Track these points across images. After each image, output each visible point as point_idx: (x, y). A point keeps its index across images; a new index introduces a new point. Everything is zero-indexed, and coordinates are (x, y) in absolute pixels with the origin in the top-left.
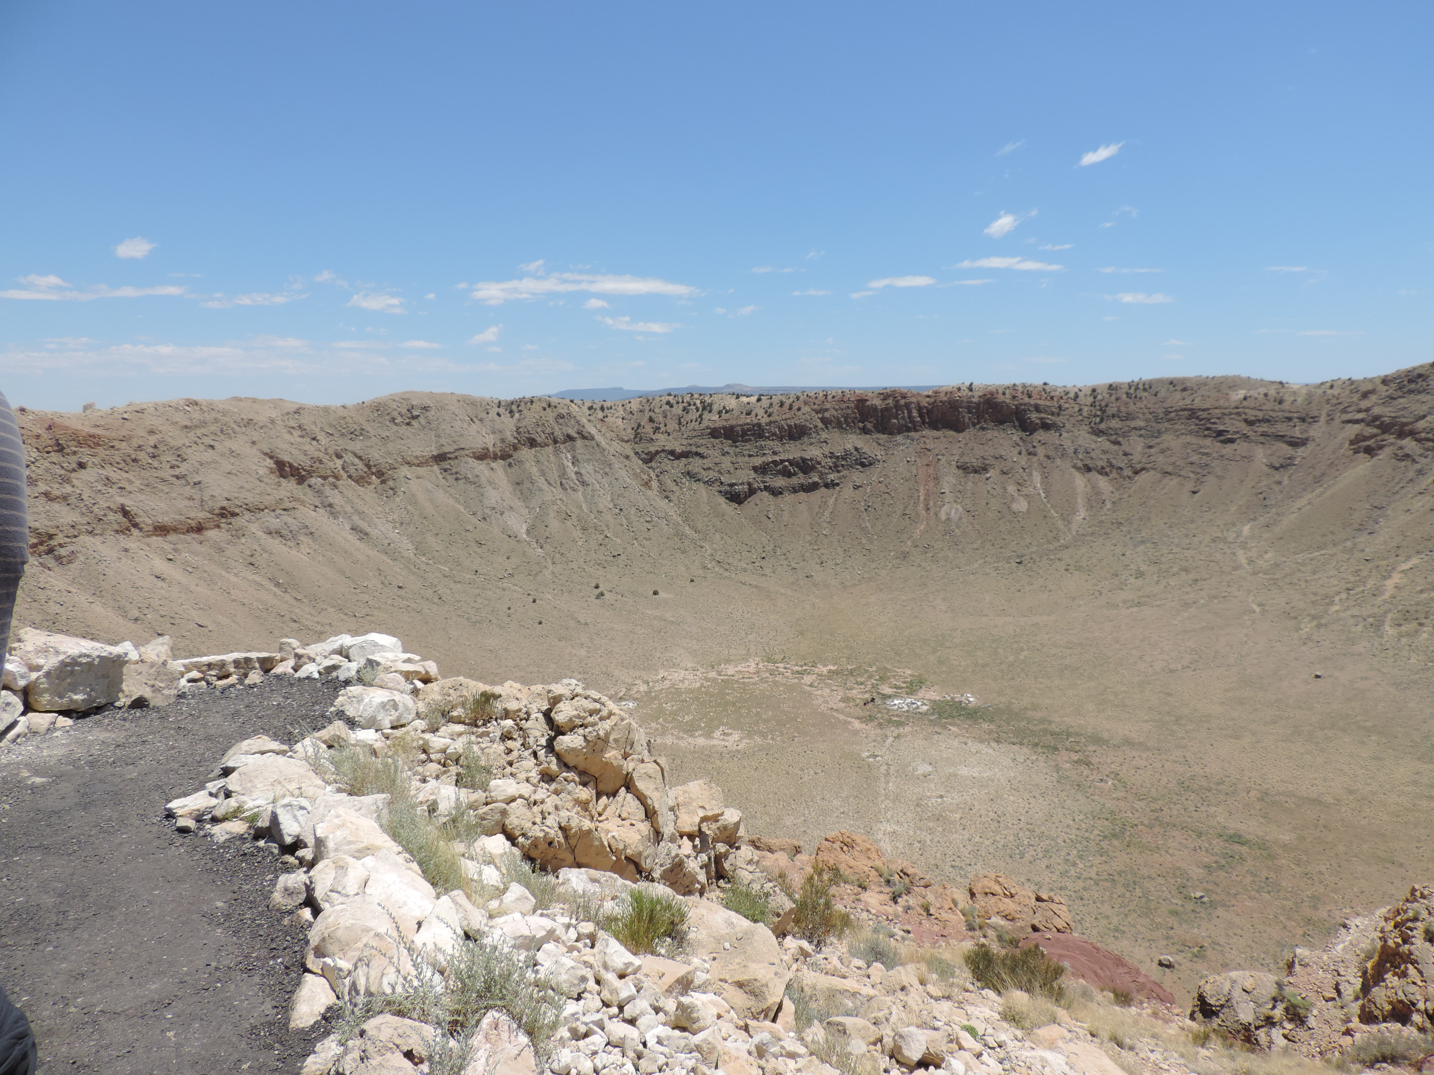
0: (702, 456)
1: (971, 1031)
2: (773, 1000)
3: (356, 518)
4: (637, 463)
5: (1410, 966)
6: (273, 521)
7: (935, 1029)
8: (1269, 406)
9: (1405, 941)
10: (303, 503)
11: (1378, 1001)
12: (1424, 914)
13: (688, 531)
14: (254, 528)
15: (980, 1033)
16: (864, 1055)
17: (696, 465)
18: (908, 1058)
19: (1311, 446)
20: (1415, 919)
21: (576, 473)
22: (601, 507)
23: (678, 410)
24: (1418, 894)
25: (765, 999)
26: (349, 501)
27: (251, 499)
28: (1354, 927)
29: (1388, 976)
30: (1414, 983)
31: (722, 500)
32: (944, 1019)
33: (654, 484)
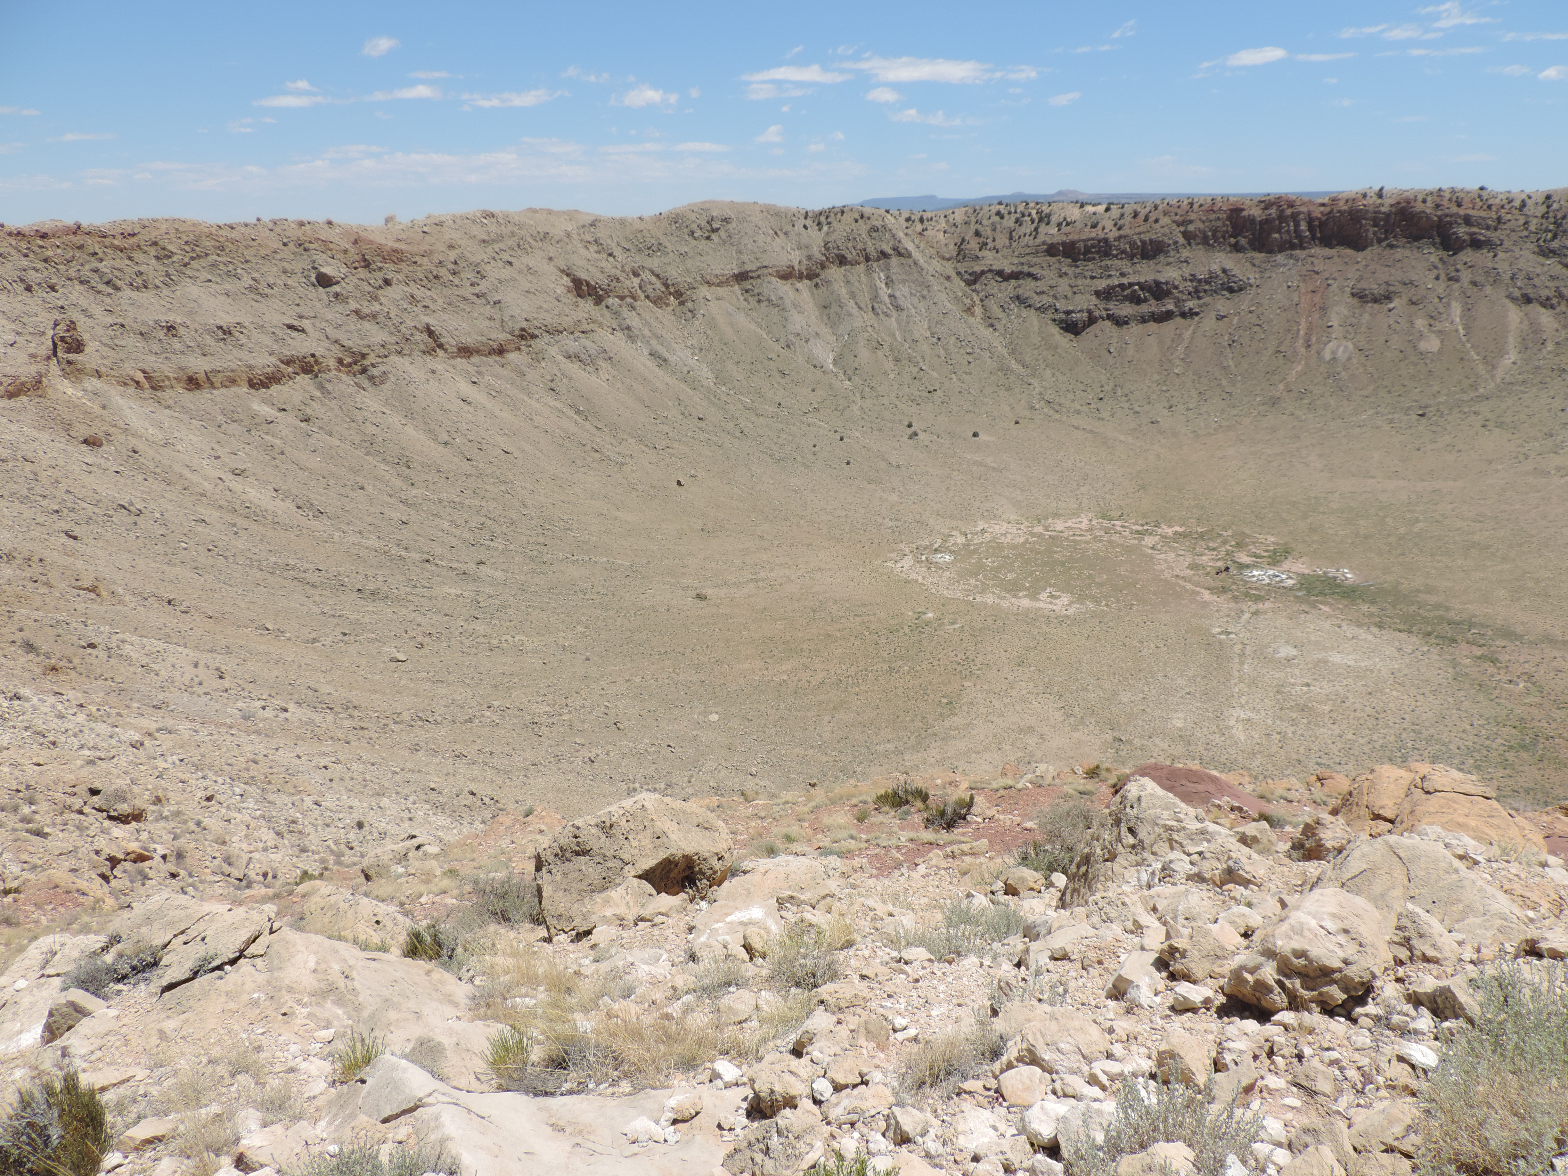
0: (1035, 278)
3: (654, 342)
4: (959, 285)
10: (601, 325)
13: (1014, 365)
14: (553, 351)
17: (1027, 287)
21: (890, 296)
22: (916, 335)
23: (1009, 222)
26: (647, 324)
27: (550, 320)
31: (1055, 330)
33: (978, 310)
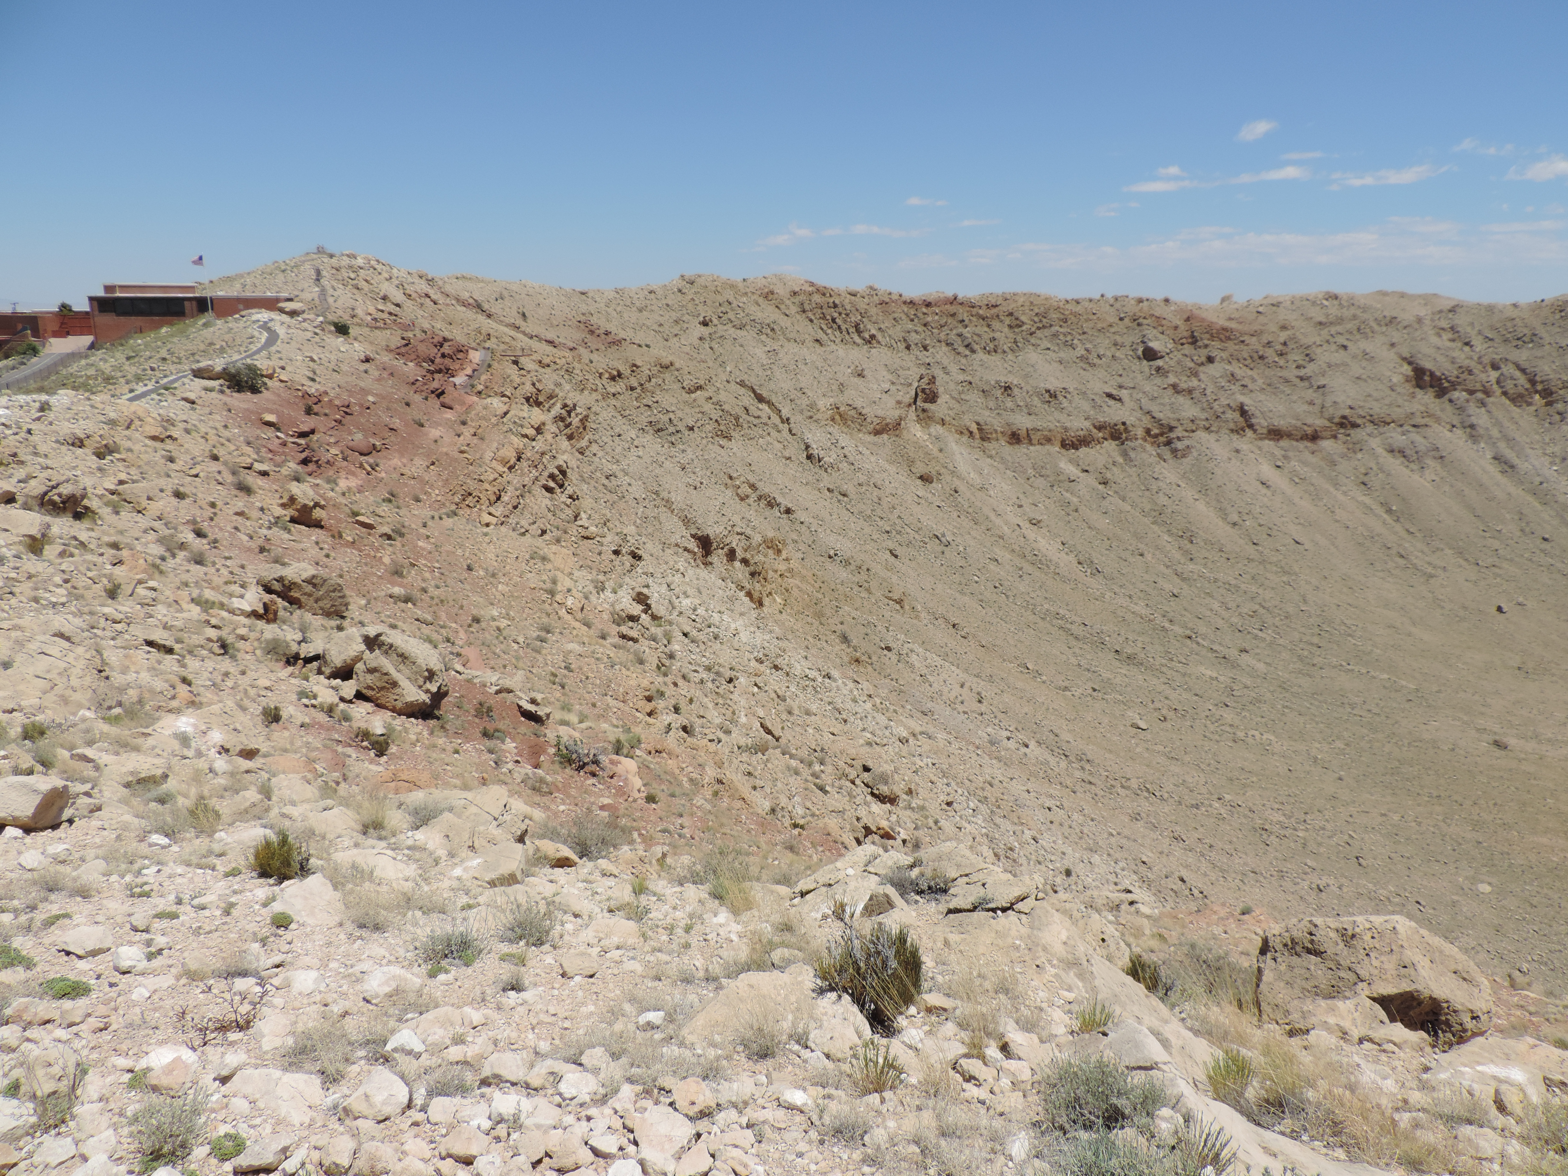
3: (1502, 445)
6: (1397, 438)
10: (1438, 420)
14: (1375, 443)
26: (1498, 424)
27: (1378, 409)
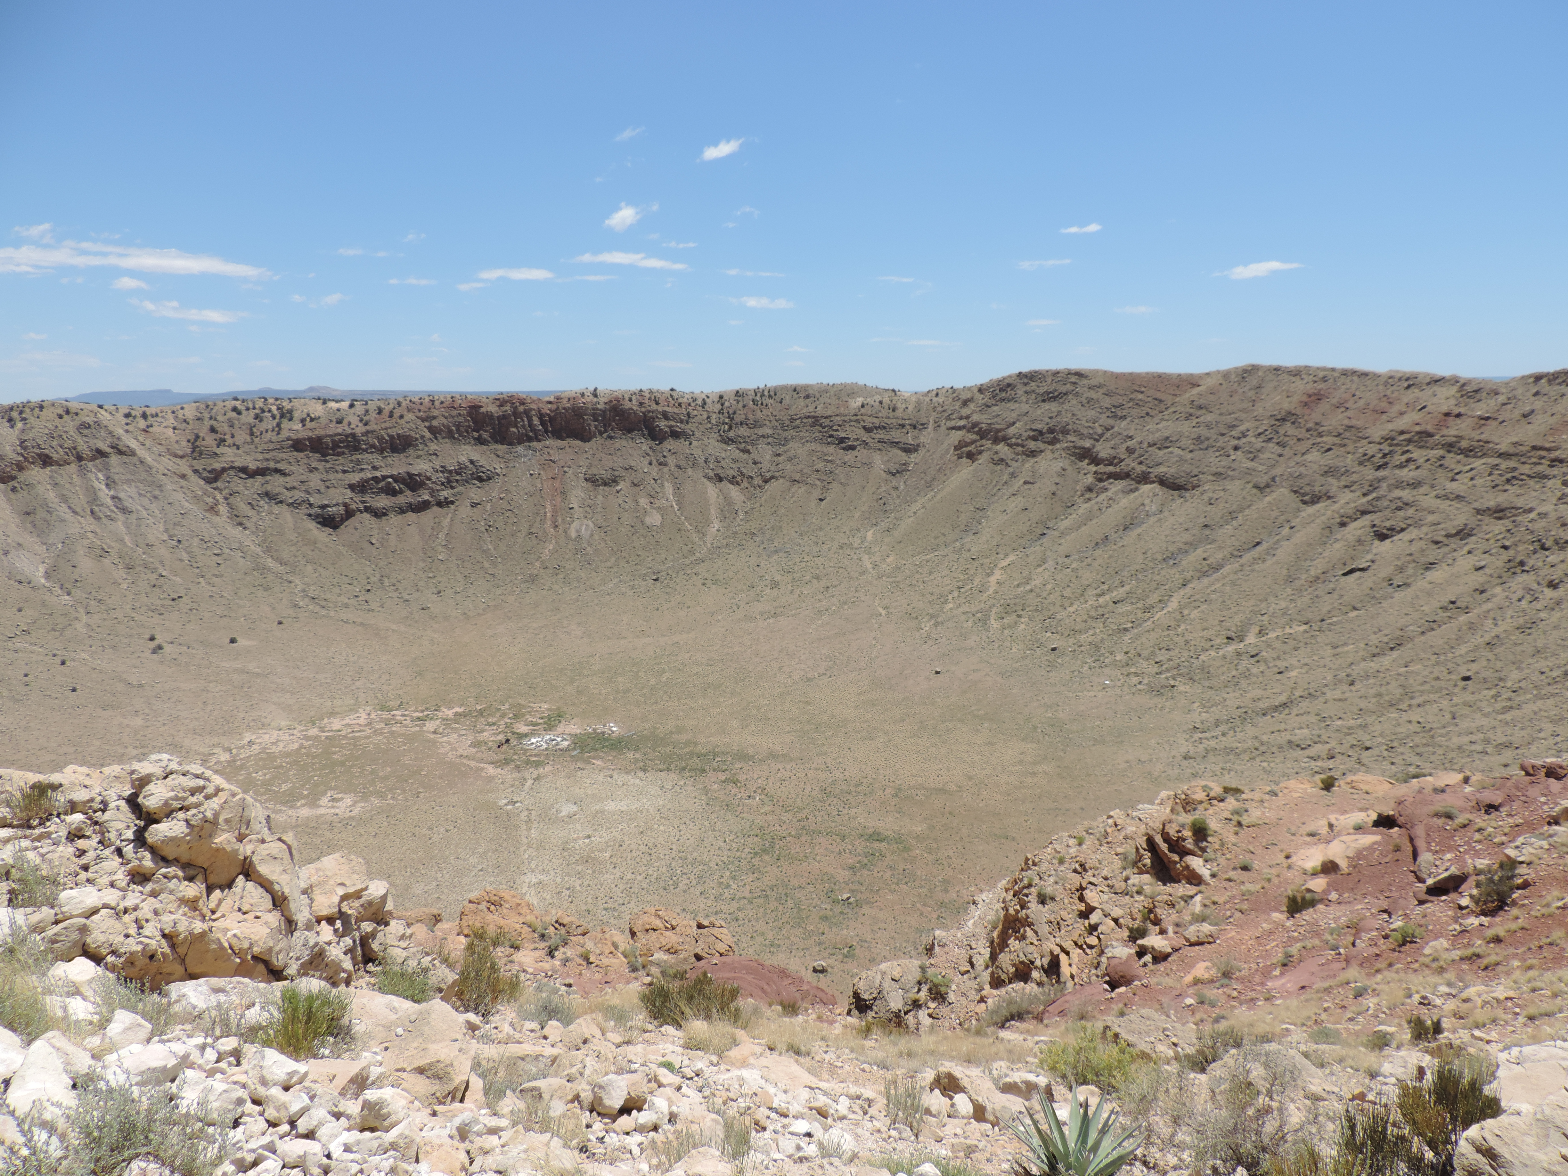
0: (283, 473)
1: (669, 1066)
2: (458, 1079)
4: (196, 484)
5: (1027, 929)
7: (635, 1072)
8: (884, 413)
9: (1022, 908)
11: (1004, 965)
12: (1036, 880)
13: (270, 563)
15: (677, 1067)
16: (564, 1116)
17: (276, 483)
18: (610, 1107)
19: (922, 452)
20: (1030, 885)
21: (113, 498)
22: (151, 539)
23: (248, 418)
24: (1030, 862)
25: (451, 1079)
28: (981, 902)
29: (1011, 941)
30: (1032, 944)
31: (312, 525)
32: (640, 1061)
33: (223, 508)
